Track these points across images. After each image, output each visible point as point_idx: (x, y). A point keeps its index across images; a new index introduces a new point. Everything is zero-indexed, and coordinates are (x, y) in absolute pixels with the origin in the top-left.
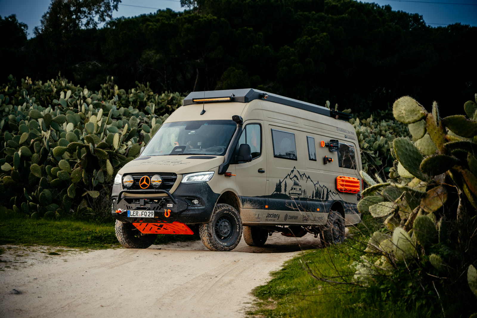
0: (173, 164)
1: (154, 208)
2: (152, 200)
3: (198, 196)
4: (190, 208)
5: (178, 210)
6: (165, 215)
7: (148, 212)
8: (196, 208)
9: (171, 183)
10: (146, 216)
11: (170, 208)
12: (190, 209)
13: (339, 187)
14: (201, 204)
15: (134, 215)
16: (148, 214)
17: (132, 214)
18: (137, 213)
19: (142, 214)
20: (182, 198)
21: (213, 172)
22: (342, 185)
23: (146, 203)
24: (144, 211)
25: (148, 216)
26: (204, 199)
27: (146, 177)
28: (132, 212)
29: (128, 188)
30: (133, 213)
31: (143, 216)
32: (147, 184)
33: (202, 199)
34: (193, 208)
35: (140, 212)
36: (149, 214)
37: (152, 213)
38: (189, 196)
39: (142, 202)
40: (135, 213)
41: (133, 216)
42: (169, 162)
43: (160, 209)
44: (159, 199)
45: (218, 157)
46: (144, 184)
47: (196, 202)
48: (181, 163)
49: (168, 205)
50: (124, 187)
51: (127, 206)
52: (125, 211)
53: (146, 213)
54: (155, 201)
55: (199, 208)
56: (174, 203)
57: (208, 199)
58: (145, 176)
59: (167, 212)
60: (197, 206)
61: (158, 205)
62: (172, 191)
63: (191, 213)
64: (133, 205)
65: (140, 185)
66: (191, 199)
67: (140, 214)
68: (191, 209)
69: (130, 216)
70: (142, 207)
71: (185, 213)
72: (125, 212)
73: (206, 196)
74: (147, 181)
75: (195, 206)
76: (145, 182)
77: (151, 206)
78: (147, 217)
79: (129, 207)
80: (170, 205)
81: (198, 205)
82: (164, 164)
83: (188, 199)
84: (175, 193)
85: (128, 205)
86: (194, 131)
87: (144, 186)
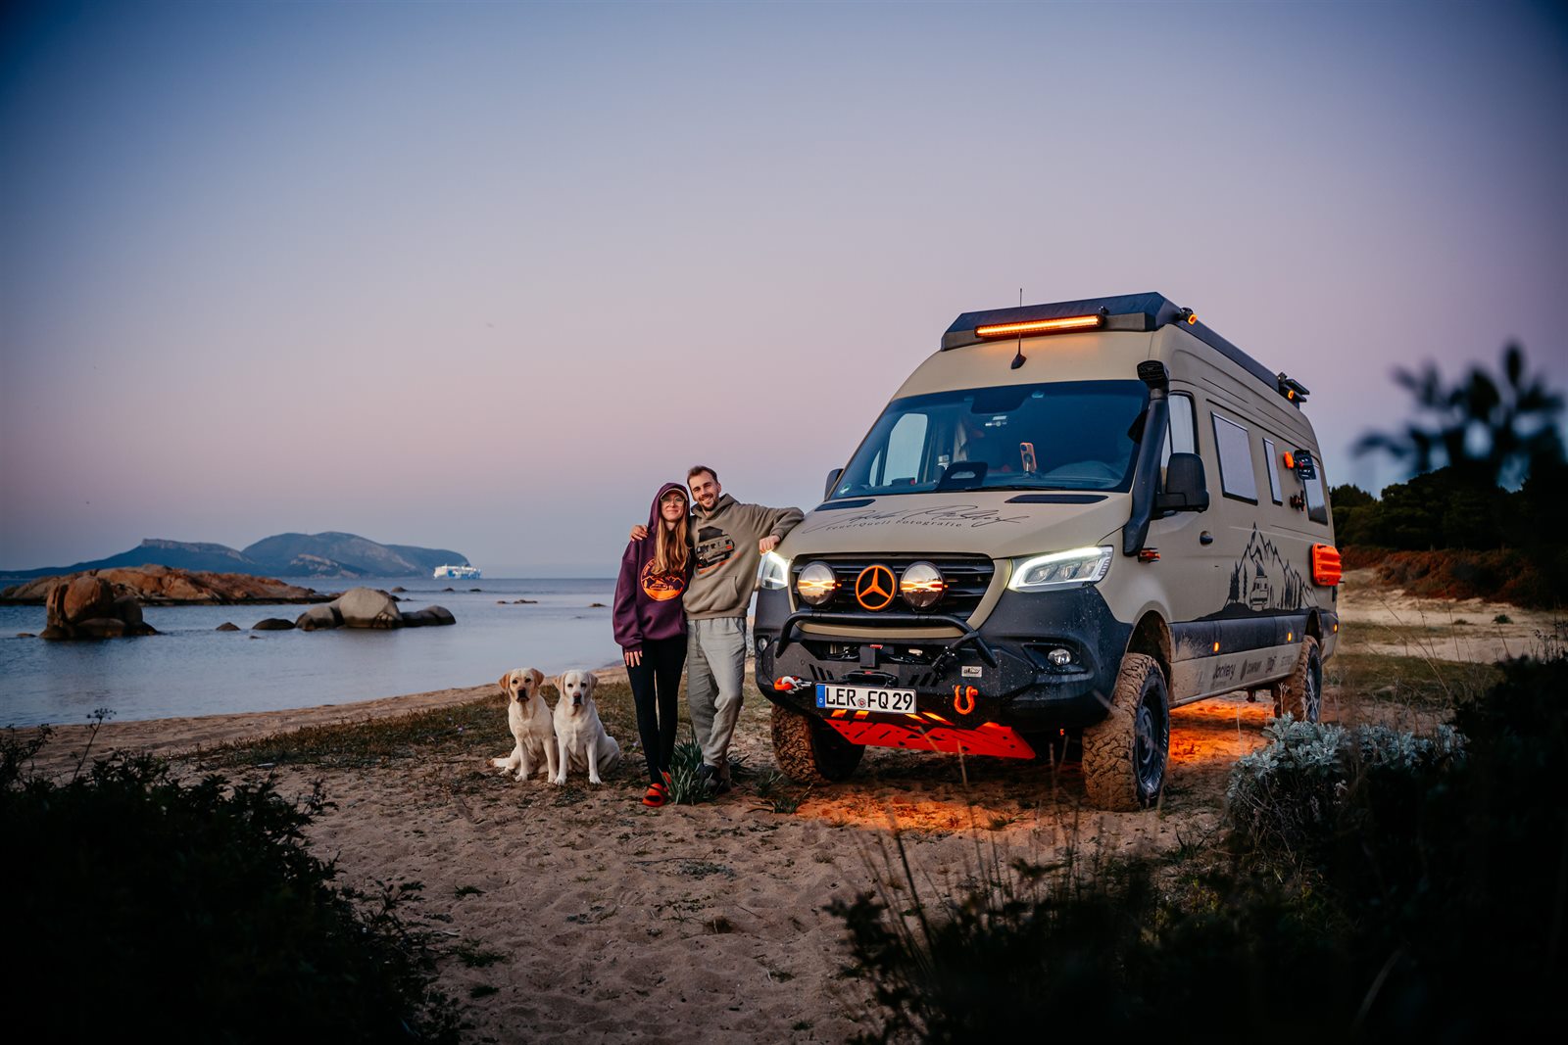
0: (971, 522)
1: (915, 678)
2: (901, 648)
3: (1072, 635)
4: (1041, 679)
5: (1002, 688)
6: (956, 706)
7: (890, 692)
8: (1065, 678)
9: (975, 592)
10: (885, 707)
11: (972, 681)
12: (1043, 685)
13: (1319, 572)
14: (1081, 665)
15: (841, 700)
16: (892, 701)
17: (833, 696)
18: (851, 694)
19: (870, 700)
20: (1014, 644)
21: (1110, 549)
22: (1325, 567)
23: (882, 658)
24: (879, 691)
25: (894, 707)
26: (1092, 647)
27: (880, 570)
28: (833, 690)
29: (816, 608)
30: (838, 696)
31: (875, 707)
32: (886, 595)
33: (1083, 645)
34: (1053, 679)
35: (862, 692)
36: (899, 702)
37: (908, 698)
38: (1039, 639)
39: (867, 655)
40: (845, 693)
41: (835, 706)
42: (952, 514)
43: (934, 684)
44: (931, 648)
45: (1113, 497)
46: (874, 594)
47: (1060, 656)
48: (998, 519)
49: (964, 668)
50: (800, 601)
51: (812, 667)
52: (808, 684)
53: (883, 696)
54: (911, 651)
55: (1075, 678)
56: (988, 662)
57: (1101, 648)
58: (877, 567)
59: (963, 697)
60: (1067, 673)
61: (927, 669)
62: (975, 619)
63: (1049, 698)
64: (837, 668)
65: (858, 597)
66: (1042, 646)
67: (864, 700)
68: (1049, 684)
69: (827, 706)
70: (869, 673)
71: (1025, 698)
72: (804, 688)
73: (1096, 634)
74: (884, 580)
75: (1062, 674)
76: (875, 587)
77: (901, 673)
78: (890, 709)
79: (821, 670)
80: (977, 671)
81: (1072, 669)
82: (937, 521)
83: (1036, 648)
84: (986, 626)
85: (817, 663)
86: (1004, 417)
87: (873, 598)
